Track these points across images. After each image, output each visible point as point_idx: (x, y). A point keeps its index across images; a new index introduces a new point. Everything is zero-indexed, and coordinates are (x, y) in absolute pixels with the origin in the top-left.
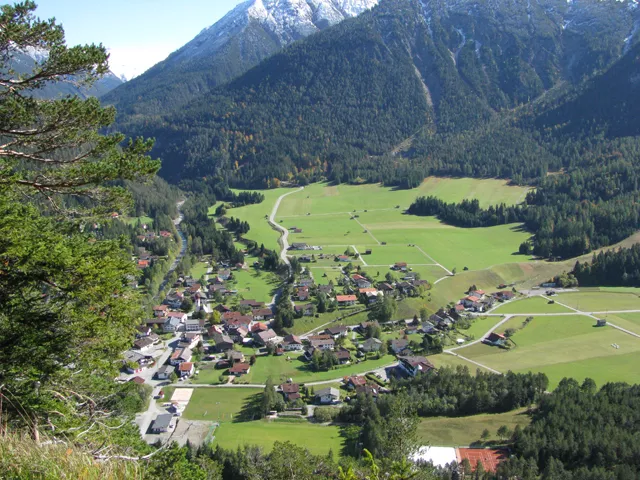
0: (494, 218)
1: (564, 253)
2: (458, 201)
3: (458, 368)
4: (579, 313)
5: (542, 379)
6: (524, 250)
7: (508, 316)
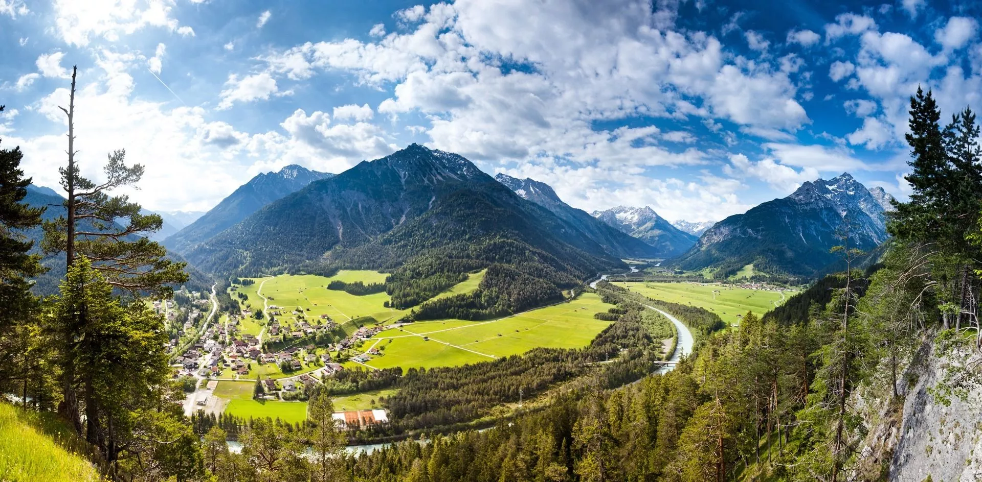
0: (376, 289)
1: (405, 306)
2: (352, 282)
3: (357, 368)
4: (415, 334)
5: (399, 370)
6: (386, 305)
7: (380, 339)
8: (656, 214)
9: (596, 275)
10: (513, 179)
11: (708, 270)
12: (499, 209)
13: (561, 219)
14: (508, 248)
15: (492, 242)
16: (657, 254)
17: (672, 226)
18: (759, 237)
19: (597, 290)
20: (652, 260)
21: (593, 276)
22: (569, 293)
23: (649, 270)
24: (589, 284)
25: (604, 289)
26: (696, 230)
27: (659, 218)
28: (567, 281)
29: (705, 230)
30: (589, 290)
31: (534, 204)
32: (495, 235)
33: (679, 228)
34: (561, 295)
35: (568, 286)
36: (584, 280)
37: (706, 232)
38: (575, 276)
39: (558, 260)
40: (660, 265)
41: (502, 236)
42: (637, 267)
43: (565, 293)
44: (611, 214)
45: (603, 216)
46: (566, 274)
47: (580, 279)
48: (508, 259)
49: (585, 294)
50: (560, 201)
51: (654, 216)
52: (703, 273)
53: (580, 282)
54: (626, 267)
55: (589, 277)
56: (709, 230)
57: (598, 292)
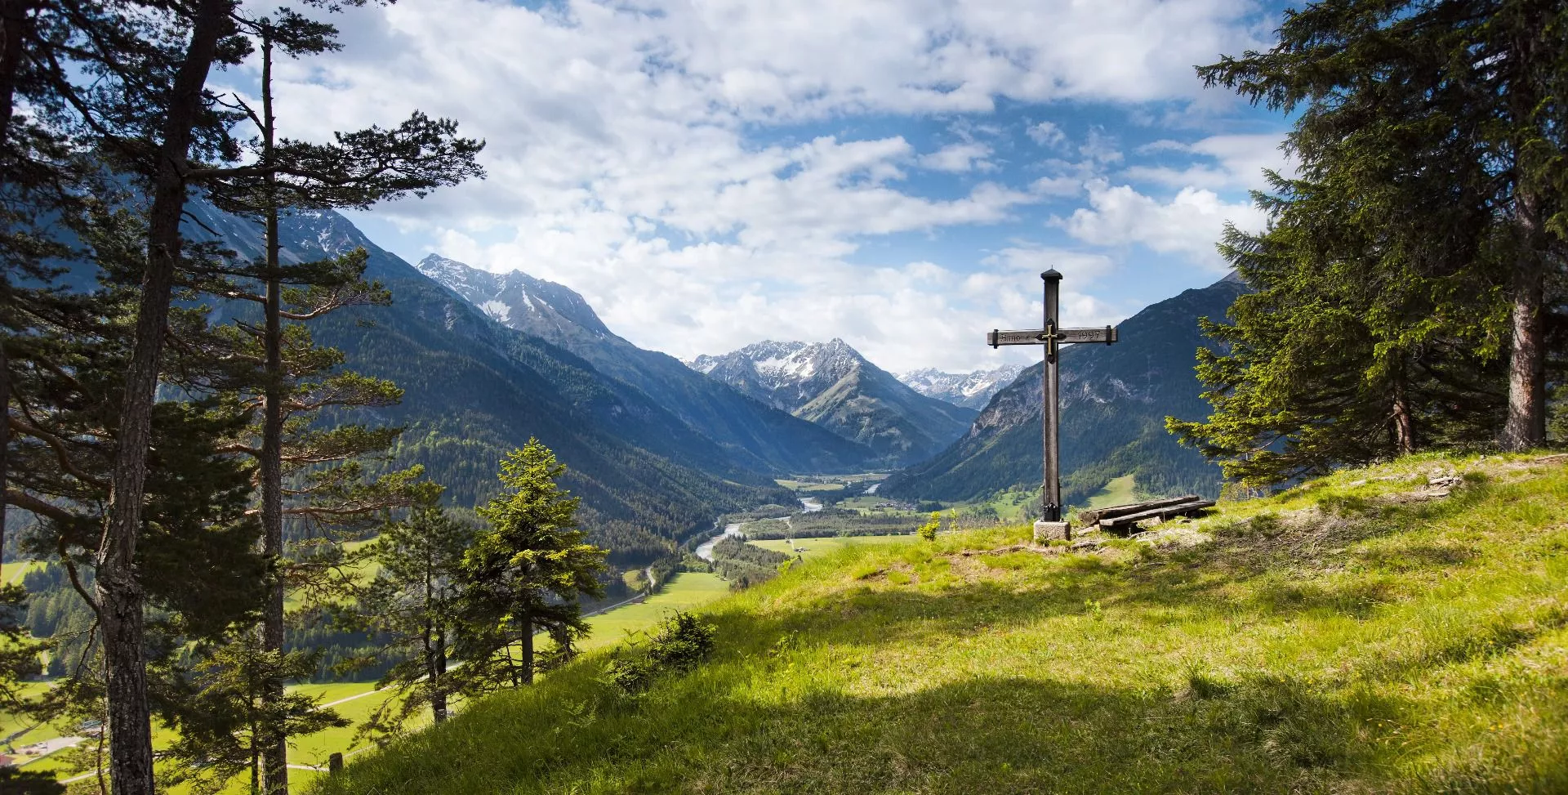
8: (860, 358)
9: (710, 525)
10: (473, 271)
11: (1008, 497)
12: (433, 354)
13: (612, 381)
14: (463, 464)
15: (416, 447)
16: (868, 461)
17: (905, 387)
18: (1147, 400)
19: (716, 563)
20: (857, 479)
21: (703, 528)
22: (642, 577)
23: (849, 504)
24: (693, 549)
25: (734, 561)
26: (968, 392)
27: (867, 368)
28: (635, 545)
29: (995, 391)
30: (696, 564)
31: (536, 341)
32: (425, 427)
33: (922, 389)
34: (621, 584)
35: (638, 559)
36: (680, 540)
37: (997, 397)
38: (654, 530)
39: (609, 490)
40: (878, 490)
41: (446, 431)
42: (818, 496)
43: (630, 577)
44: (745, 361)
45: (720, 370)
46: (630, 526)
47: (669, 537)
48: (466, 493)
49: (684, 578)
50: (606, 331)
51: (856, 363)
52: (996, 506)
53: (670, 546)
54: (790, 500)
55: (694, 532)
56: (1005, 391)
57: (720, 569)
